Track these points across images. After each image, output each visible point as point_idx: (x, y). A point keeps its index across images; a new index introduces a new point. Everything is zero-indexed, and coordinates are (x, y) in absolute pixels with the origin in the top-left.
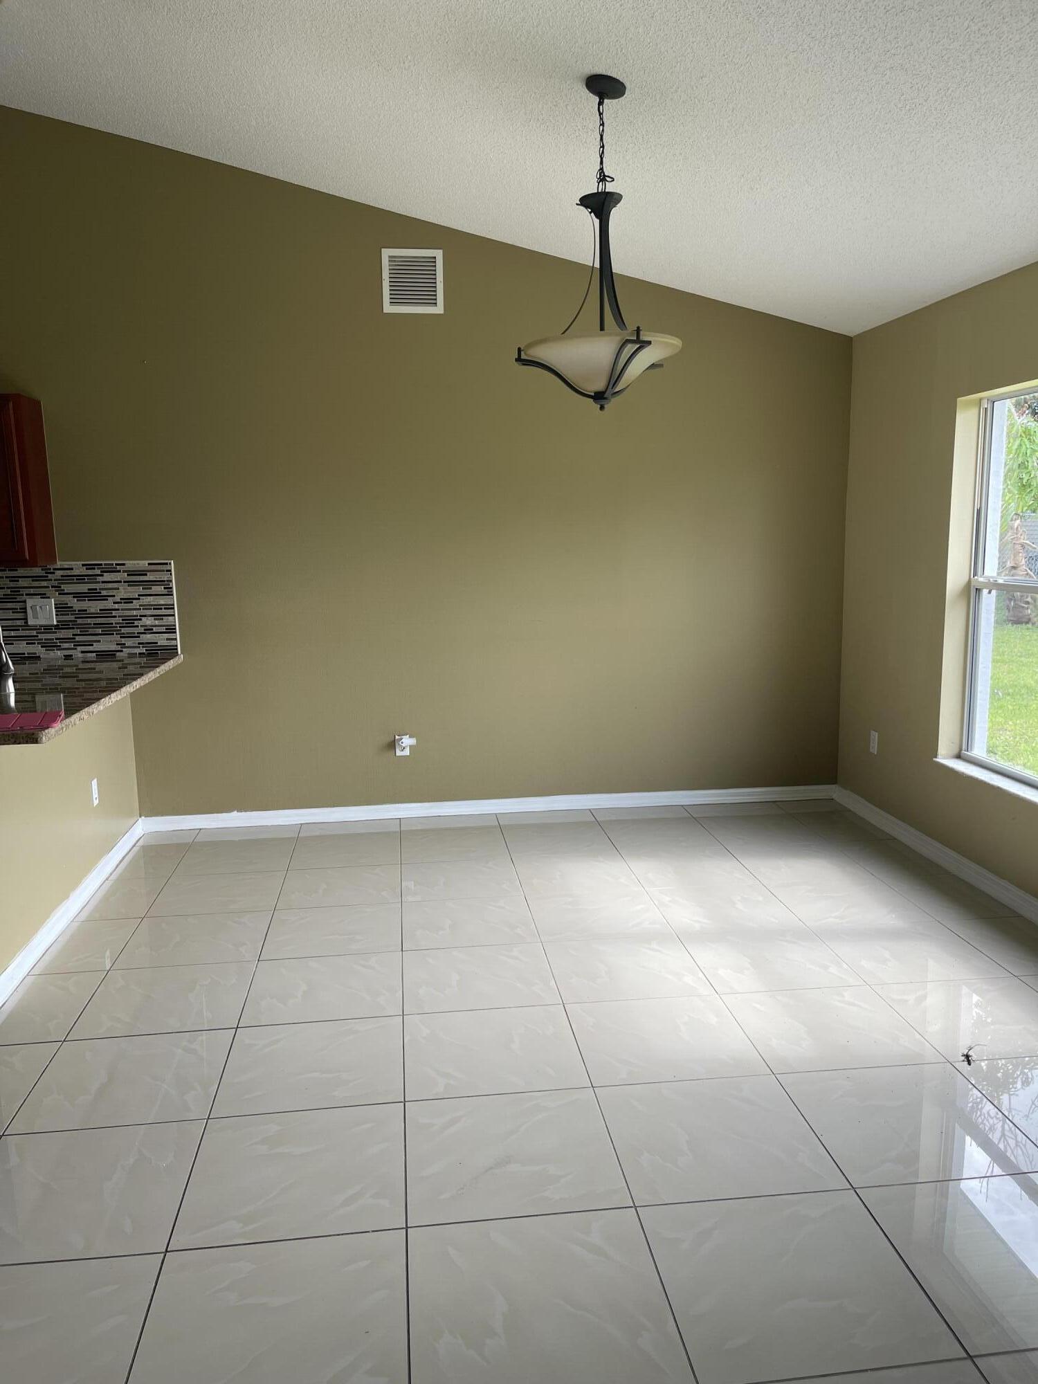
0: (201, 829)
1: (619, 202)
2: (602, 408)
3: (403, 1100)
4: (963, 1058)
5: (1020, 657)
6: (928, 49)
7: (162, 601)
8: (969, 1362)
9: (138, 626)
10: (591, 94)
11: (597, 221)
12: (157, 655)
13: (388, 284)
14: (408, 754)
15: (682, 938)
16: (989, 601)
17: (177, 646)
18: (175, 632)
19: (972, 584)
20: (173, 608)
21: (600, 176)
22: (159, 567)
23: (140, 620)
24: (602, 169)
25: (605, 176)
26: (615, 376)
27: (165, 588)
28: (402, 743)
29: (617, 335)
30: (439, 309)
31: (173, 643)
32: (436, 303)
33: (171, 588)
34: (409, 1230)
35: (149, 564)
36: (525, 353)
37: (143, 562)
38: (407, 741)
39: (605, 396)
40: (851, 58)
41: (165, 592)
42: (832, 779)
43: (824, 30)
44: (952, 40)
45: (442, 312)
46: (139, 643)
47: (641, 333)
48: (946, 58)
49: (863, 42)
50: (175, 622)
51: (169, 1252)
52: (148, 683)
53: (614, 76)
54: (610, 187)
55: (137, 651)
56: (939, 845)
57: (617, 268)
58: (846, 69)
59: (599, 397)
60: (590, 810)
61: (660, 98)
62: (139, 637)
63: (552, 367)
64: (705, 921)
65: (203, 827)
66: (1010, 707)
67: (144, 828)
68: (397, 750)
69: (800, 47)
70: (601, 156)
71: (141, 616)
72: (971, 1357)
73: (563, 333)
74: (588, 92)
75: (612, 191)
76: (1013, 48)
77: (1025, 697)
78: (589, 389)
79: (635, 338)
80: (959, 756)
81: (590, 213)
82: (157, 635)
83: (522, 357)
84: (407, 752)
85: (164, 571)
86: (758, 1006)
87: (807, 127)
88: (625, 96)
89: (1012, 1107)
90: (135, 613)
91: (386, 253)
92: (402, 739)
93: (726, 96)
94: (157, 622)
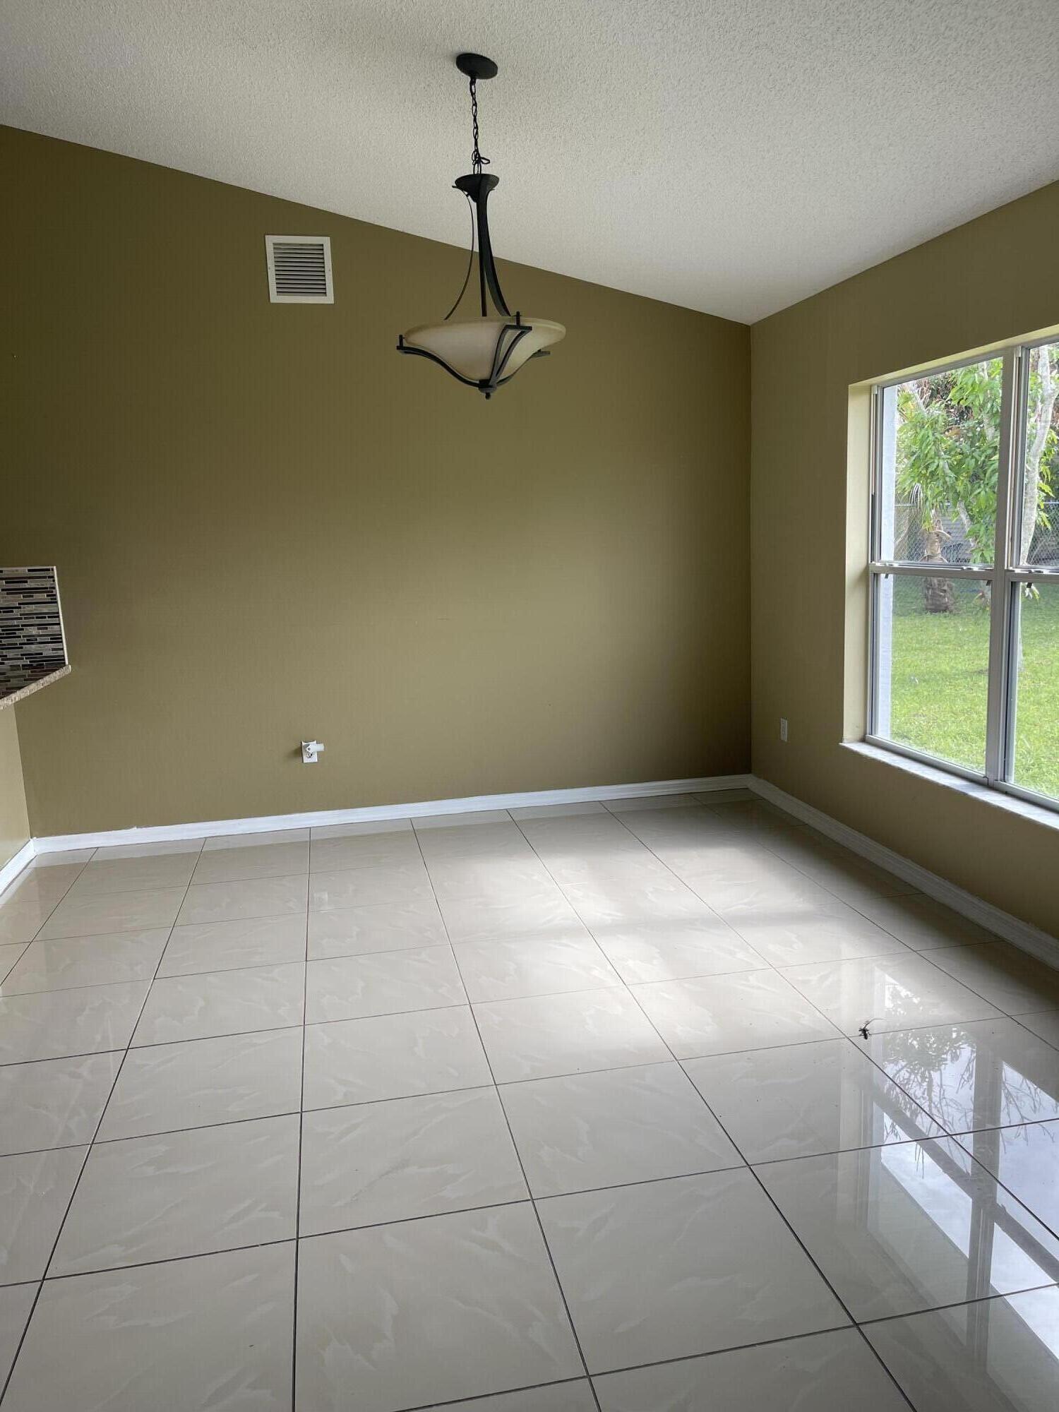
0: (98, 848)
1: (496, 185)
2: (488, 396)
3: (300, 1111)
4: (861, 1032)
5: (938, 644)
6: (790, 27)
7: (45, 609)
8: (855, 1330)
9: (20, 637)
10: (463, 74)
11: (474, 205)
12: (41, 666)
13: (274, 273)
14: (317, 761)
15: (593, 931)
16: (887, 585)
17: (64, 656)
18: (62, 642)
19: (870, 569)
20: (58, 617)
21: (476, 157)
22: (38, 574)
23: (22, 629)
24: (477, 150)
25: (480, 158)
26: (498, 363)
27: (48, 596)
28: (309, 749)
29: (498, 321)
30: (329, 299)
31: (60, 653)
32: (325, 293)
33: (55, 595)
34: (300, 1240)
35: (29, 570)
36: (406, 341)
37: (23, 568)
38: (314, 747)
39: (490, 384)
40: (717, 37)
41: (48, 599)
42: (747, 769)
43: (687, 7)
44: (813, 19)
45: (332, 302)
46: (22, 655)
47: (521, 318)
48: (808, 37)
49: (726, 20)
50: (61, 631)
51: (47, 1279)
52: (30, 695)
53: (484, 55)
54: (486, 169)
55: (20, 663)
56: (848, 829)
57: (497, 251)
58: (713, 49)
59: (484, 385)
60: (506, 810)
61: (533, 78)
62: (22, 648)
63: (433, 353)
64: (619, 914)
65: (101, 845)
66: (926, 693)
67: (35, 849)
68: (304, 757)
69: (666, 26)
70: (475, 137)
71: (22, 626)
72: (857, 1325)
73: (446, 319)
74: (460, 72)
75: (487, 173)
76: (871, 27)
77: (940, 682)
78: (473, 376)
79: (515, 324)
80: (864, 740)
81: (467, 196)
82: (42, 645)
83: (404, 345)
84: (315, 759)
85: (45, 577)
86: (666, 996)
87: (681, 109)
88: (498, 75)
89: (943, 1084)
90: (15, 622)
91: (271, 241)
92: (308, 745)
93: (599, 76)
94: (41, 632)
